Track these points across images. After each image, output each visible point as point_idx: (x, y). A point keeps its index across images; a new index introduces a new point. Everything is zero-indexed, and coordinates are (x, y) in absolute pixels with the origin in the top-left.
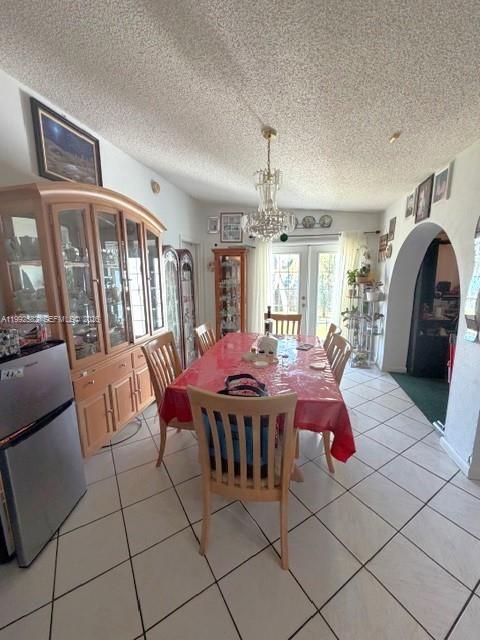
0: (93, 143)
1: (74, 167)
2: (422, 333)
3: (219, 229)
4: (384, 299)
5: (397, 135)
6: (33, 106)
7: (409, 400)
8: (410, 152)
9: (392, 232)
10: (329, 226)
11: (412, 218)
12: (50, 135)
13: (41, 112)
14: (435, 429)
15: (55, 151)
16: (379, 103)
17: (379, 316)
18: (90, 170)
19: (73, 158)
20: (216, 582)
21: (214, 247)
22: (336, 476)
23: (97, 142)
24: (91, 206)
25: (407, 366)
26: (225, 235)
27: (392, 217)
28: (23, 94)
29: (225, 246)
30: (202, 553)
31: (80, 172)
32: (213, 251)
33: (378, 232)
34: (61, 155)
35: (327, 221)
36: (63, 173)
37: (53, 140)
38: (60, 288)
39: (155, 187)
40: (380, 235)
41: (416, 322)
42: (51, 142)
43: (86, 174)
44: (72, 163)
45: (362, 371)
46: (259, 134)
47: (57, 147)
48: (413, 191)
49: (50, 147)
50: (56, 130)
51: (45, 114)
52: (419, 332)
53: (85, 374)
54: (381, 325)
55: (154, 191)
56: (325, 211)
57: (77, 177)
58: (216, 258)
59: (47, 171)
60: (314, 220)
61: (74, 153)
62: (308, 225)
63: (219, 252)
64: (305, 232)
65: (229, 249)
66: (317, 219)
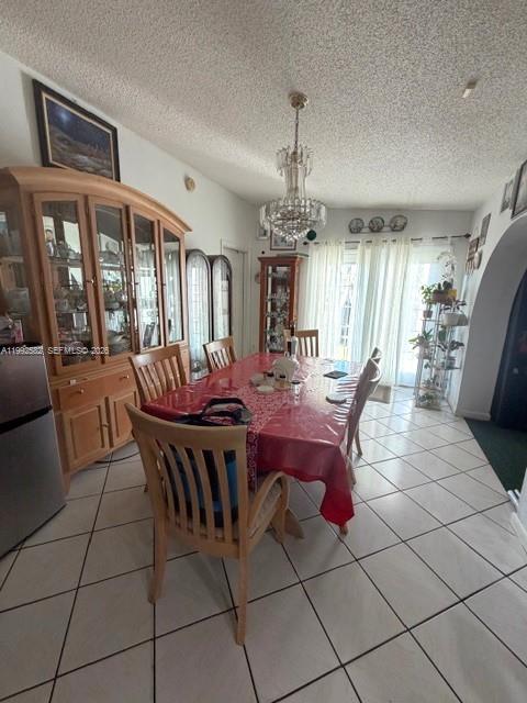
0: (109, 131)
1: (86, 158)
2: (516, 371)
3: (269, 234)
4: (466, 324)
5: (471, 84)
6: (37, 88)
7: (483, 456)
8: (499, 111)
9: (484, 235)
10: (403, 228)
11: (509, 211)
12: (55, 120)
13: (44, 95)
14: (510, 501)
15: (63, 140)
16: (433, 32)
17: (455, 345)
18: (105, 162)
19: (86, 148)
20: (154, 639)
21: (261, 255)
22: (347, 539)
23: (115, 130)
24: (86, 197)
25: (491, 413)
26: (276, 242)
27: (485, 215)
28: (24, 76)
29: (274, 254)
30: (152, 600)
31: (93, 163)
32: (260, 259)
33: (468, 236)
34: (69, 144)
35: (400, 222)
37: (60, 127)
38: (43, 286)
39: (189, 183)
40: (471, 239)
41: (509, 355)
42: (56, 129)
43: (99, 166)
44: (85, 155)
45: (429, 413)
46: (287, 104)
47: (66, 136)
48: (514, 176)
49: (57, 135)
50: (64, 117)
51: (49, 97)
52: (511, 370)
53: (73, 382)
54: (459, 356)
55: (188, 188)
56: (399, 210)
57: (90, 169)
58: (263, 268)
59: (51, 161)
60: (383, 221)
61: (86, 143)
62: (376, 228)
63: (264, 261)
64: (373, 237)
65: (278, 257)
66: (387, 221)
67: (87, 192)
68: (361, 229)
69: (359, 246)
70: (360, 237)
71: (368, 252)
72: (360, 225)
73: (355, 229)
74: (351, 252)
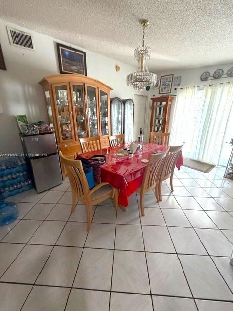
0: (83, 54)
1: (74, 67)
3: (159, 86)
6: (58, 45)
12: (64, 56)
13: (60, 47)
15: (66, 62)
18: (81, 67)
19: (74, 63)
21: (153, 97)
23: (85, 53)
26: (162, 89)
28: (54, 42)
29: (159, 96)
31: (77, 68)
32: (152, 99)
34: (69, 63)
36: (70, 71)
37: (65, 58)
38: (56, 115)
39: (117, 68)
43: (79, 69)
47: (68, 60)
50: (67, 53)
51: (62, 48)
53: (66, 146)
55: (117, 70)
57: (76, 71)
58: (153, 103)
59: (63, 71)
60: (223, 71)
61: (75, 61)
62: (217, 76)
63: (154, 100)
64: (214, 82)
65: (161, 97)
66: (225, 71)
67: (70, 81)
68: (207, 78)
69: (205, 87)
70: (206, 83)
71: (210, 91)
72: (207, 76)
73: (204, 79)
74: (200, 91)
